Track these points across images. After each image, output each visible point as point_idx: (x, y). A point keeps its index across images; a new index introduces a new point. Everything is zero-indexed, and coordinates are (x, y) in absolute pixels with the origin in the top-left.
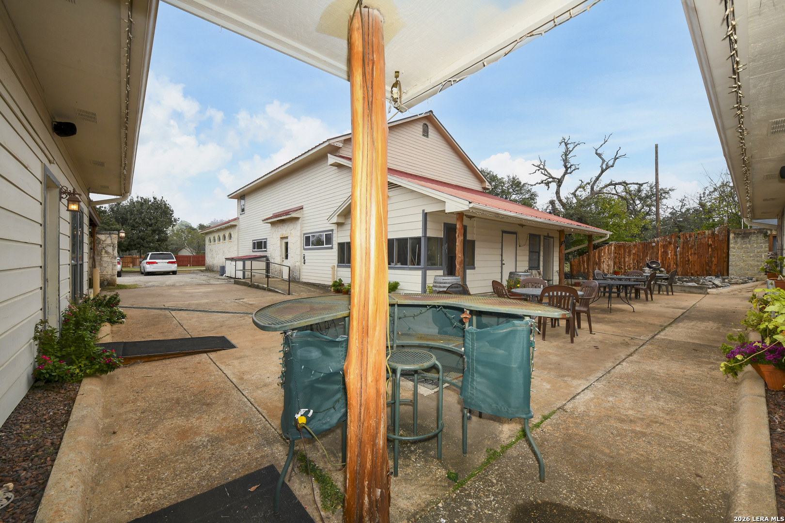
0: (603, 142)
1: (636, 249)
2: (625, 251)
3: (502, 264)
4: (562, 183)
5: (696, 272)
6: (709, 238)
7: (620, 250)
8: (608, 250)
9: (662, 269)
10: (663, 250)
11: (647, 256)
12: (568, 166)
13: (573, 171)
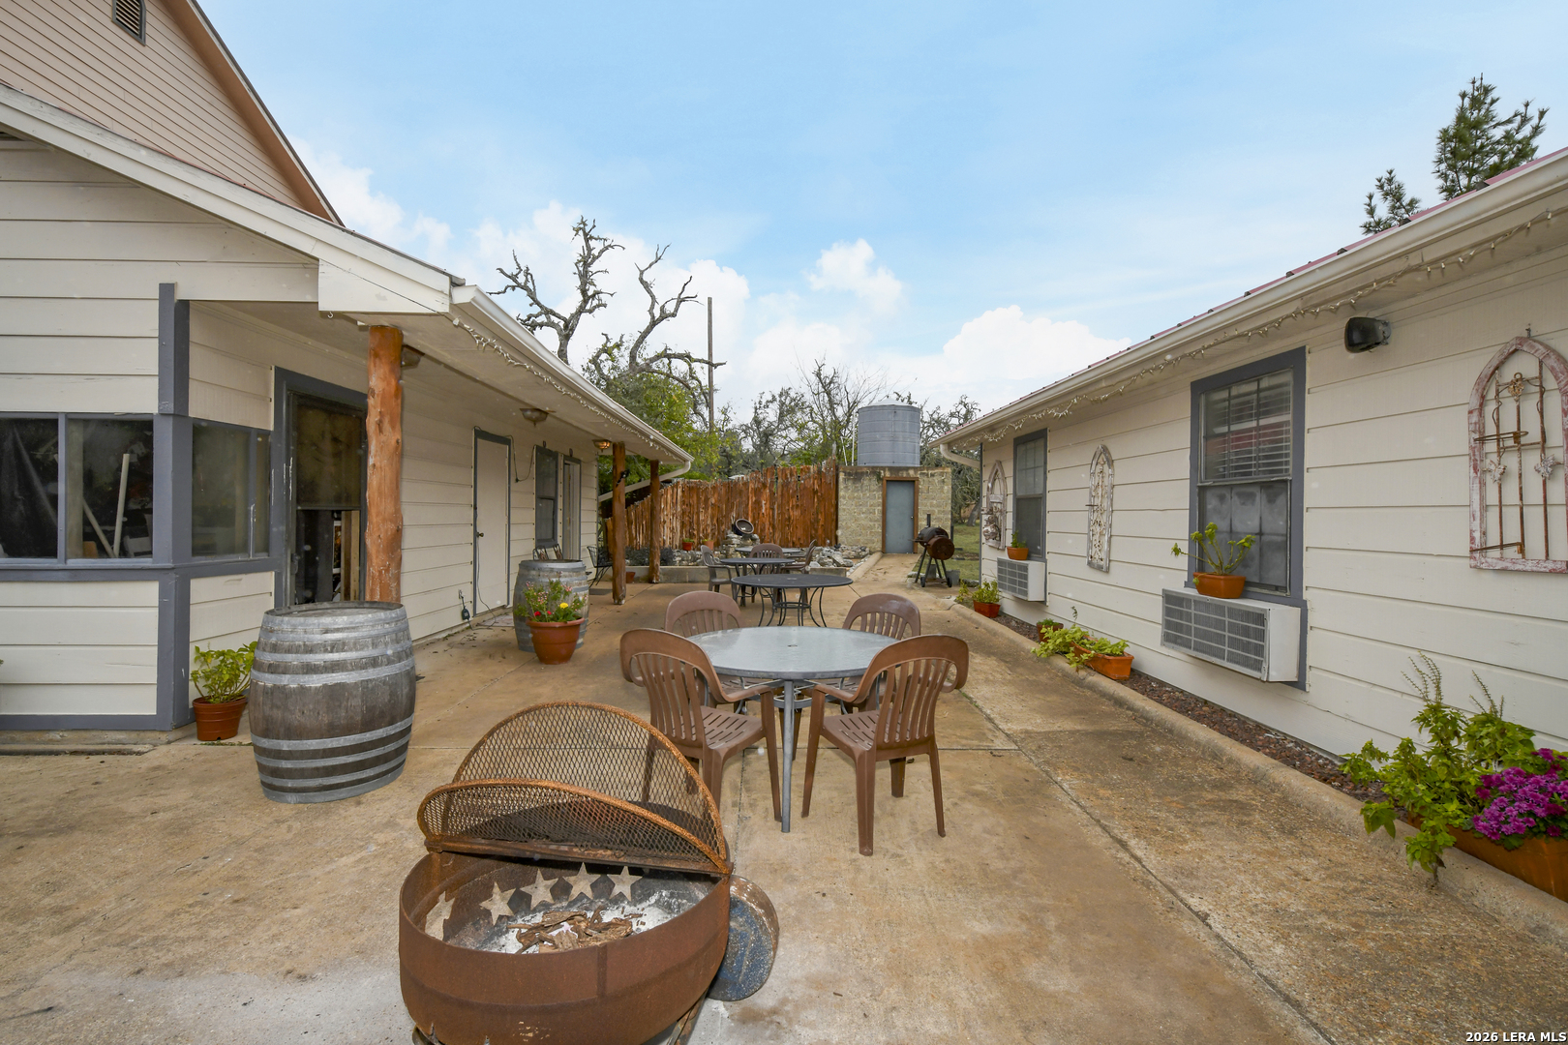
0: (654, 259)
1: (716, 496)
2: (699, 499)
3: (477, 535)
4: (573, 330)
5: (799, 539)
6: (815, 479)
7: (691, 497)
8: (672, 495)
9: (756, 536)
10: (754, 499)
11: (731, 511)
12: (590, 293)
13: (595, 307)
